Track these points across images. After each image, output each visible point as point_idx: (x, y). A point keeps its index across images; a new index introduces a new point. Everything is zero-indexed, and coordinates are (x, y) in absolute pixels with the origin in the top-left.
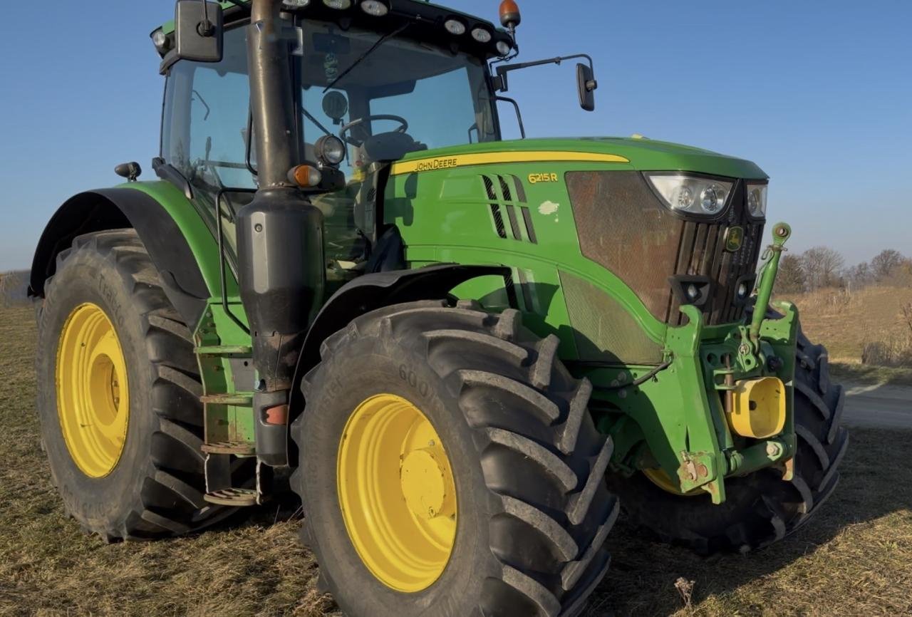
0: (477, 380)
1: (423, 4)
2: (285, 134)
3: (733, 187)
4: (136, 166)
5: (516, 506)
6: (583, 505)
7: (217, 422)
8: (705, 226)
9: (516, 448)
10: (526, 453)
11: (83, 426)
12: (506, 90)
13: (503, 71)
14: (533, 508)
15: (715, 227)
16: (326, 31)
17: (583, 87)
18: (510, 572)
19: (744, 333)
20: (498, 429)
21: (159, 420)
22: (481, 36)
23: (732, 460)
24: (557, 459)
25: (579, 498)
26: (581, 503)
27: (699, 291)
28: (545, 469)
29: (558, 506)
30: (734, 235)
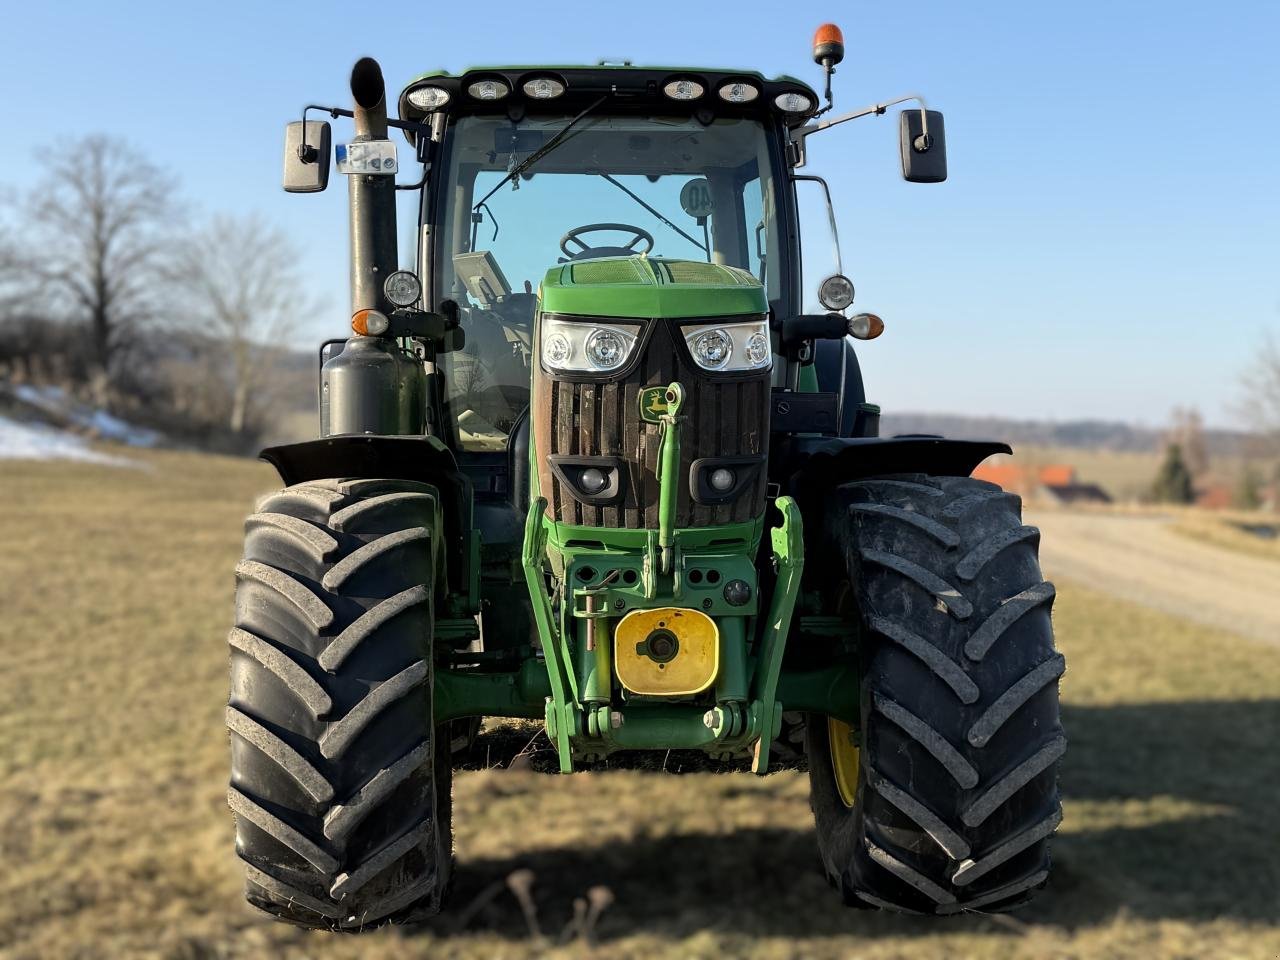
2: (371, 272)
3: (642, 331)
8: (592, 390)
9: (252, 653)
10: (262, 662)
15: (612, 388)
17: (907, 149)
18: (235, 795)
19: (649, 542)
22: (741, 94)
23: (591, 718)
24: (306, 674)
25: (334, 726)
26: (335, 733)
27: (608, 478)
28: (286, 685)
29: (308, 733)
30: (655, 400)
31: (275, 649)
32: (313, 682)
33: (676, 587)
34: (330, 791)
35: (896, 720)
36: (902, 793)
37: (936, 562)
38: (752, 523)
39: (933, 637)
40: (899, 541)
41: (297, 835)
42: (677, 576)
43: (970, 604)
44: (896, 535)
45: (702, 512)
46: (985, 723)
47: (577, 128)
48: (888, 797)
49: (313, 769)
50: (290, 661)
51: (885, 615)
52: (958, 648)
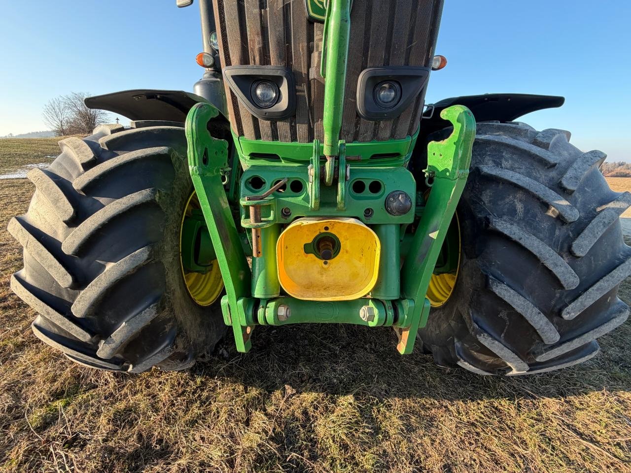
19: (315, 153)
23: (260, 312)
27: (279, 91)
33: (339, 198)
35: (506, 299)
36: (497, 342)
37: (539, 176)
38: (409, 139)
39: (541, 235)
40: (506, 160)
42: (341, 186)
43: (576, 210)
44: (503, 156)
45: (366, 126)
46: (579, 304)
48: (486, 344)
51: (500, 216)
52: (566, 246)
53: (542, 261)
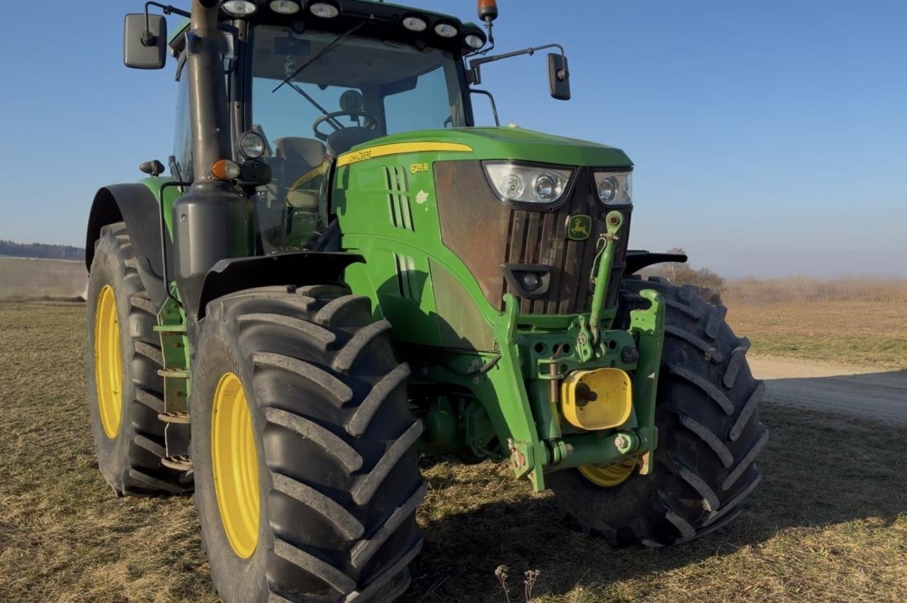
0: (267, 362)
1: (376, 4)
2: (214, 132)
3: (572, 175)
4: (157, 163)
5: (286, 484)
6: (369, 486)
7: (176, 394)
8: (538, 216)
9: (293, 428)
10: (303, 434)
11: (115, 393)
12: (479, 82)
13: (476, 64)
14: (305, 486)
15: (552, 216)
16: (286, 34)
17: (553, 77)
18: (282, 545)
19: (582, 323)
20: (276, 410)
21: (135, 390)
22: (448, 31)
23: (555, 450)
24: (340, 440)
25: (365, 479)
26: (367, 484)
27: (542, 280)
28: (324, 450)
29: (341, 486)
30: (577, 224)
31: (312, 423)
32: (347, 446)
34: (362, 530)
36: (694, 475)
37: (690, 328)
39: (705, 375)
41: (330, 568)
42: (602, 346)
43: (720, 354)
46: (738, 426)
47: (340, 41)
48: (686, 479)
49: (349, 514)
50: (326, 431)
51: (674, 364)
52: (720, 381)
53: (709, 394)
